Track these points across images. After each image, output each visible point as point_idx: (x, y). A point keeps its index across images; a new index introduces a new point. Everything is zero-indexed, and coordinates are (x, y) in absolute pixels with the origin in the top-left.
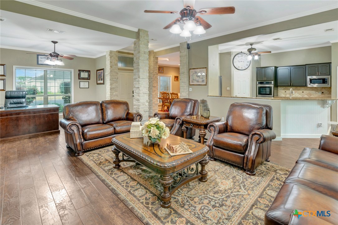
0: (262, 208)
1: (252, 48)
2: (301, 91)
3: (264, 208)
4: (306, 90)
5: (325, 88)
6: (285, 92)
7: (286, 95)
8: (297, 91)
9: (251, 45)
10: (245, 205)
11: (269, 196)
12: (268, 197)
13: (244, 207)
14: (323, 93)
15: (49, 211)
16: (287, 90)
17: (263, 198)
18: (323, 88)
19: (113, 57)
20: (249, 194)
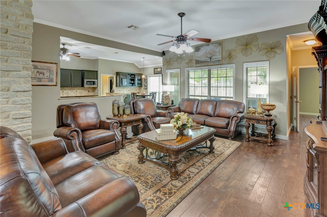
1: (64, 48)
2: (75, 91)
4: (78, 90)
5: (90, 88)
6: (63, 92)
7: (63, 94)
8: (72, 91)
9: (64, 45)
14: (89, 91)
15: (257, 196)
16: (65, 90)
18: (89, 88)
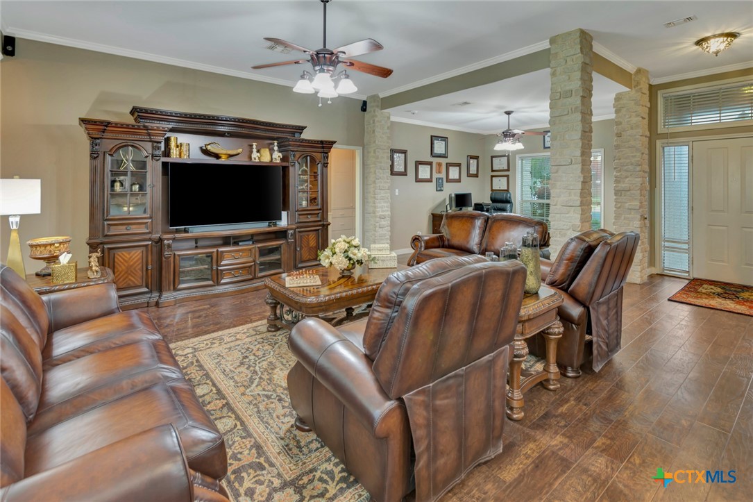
0: (206, 397)
3: (203, 398)
10: (226, 383)
11: (220, 418)
12: (218, 414)
13: (223, 381)
17: (222, 408)
19: (625, 109)
20: (243, 394)
